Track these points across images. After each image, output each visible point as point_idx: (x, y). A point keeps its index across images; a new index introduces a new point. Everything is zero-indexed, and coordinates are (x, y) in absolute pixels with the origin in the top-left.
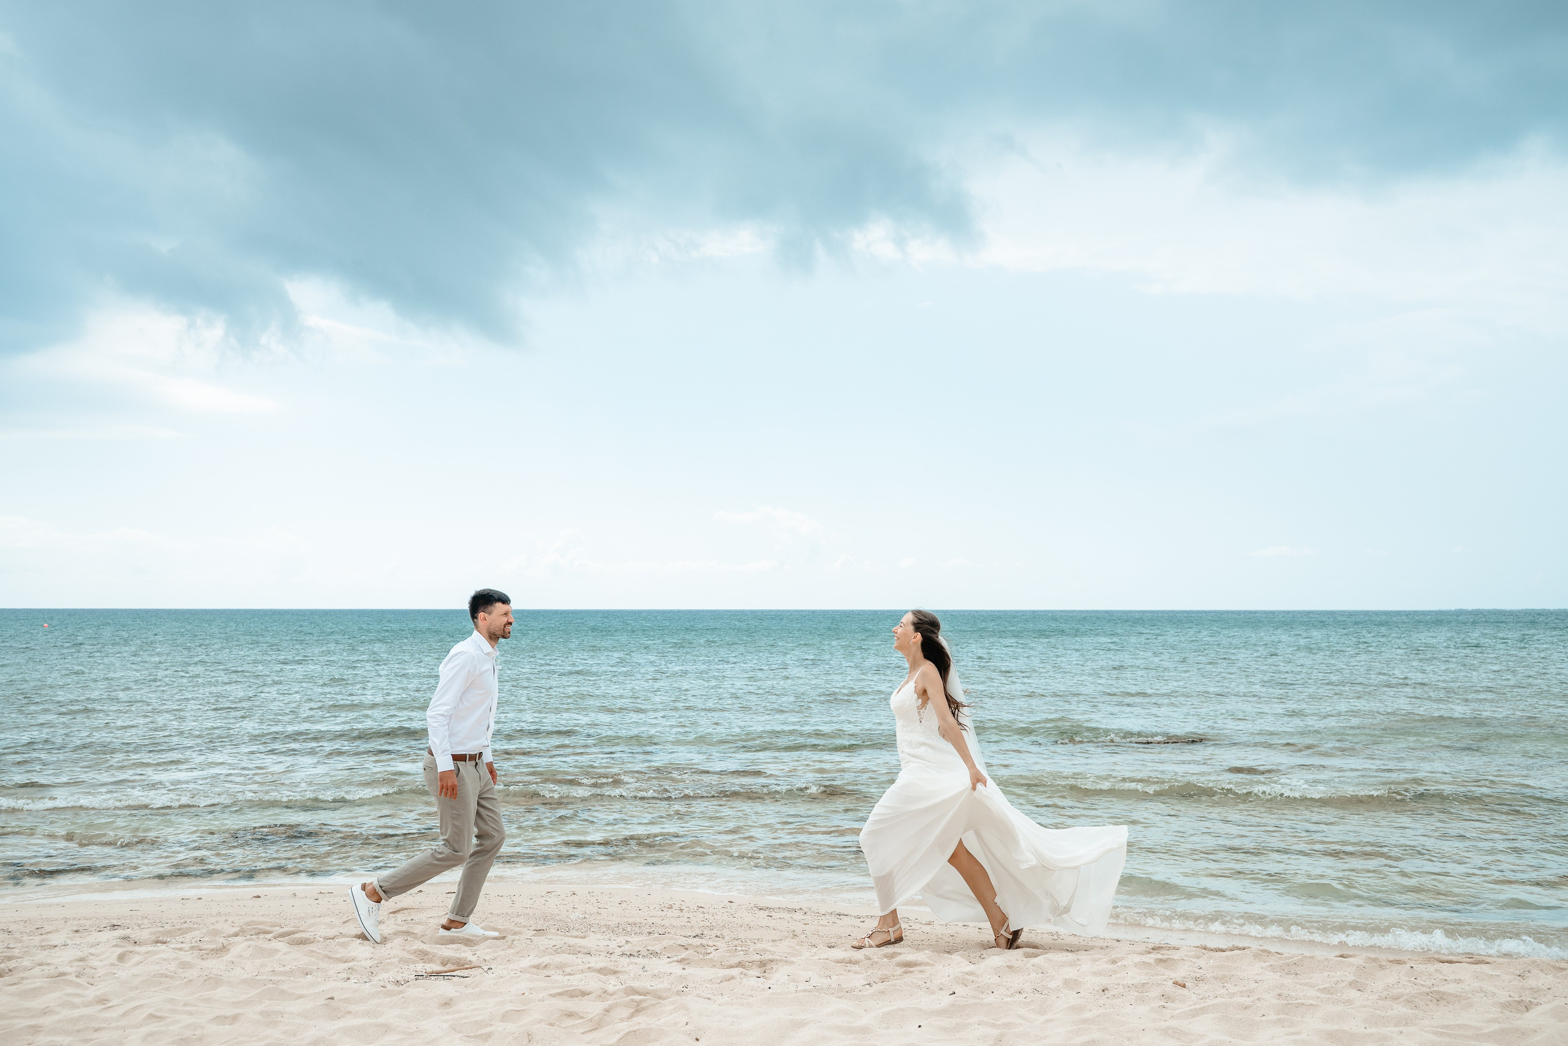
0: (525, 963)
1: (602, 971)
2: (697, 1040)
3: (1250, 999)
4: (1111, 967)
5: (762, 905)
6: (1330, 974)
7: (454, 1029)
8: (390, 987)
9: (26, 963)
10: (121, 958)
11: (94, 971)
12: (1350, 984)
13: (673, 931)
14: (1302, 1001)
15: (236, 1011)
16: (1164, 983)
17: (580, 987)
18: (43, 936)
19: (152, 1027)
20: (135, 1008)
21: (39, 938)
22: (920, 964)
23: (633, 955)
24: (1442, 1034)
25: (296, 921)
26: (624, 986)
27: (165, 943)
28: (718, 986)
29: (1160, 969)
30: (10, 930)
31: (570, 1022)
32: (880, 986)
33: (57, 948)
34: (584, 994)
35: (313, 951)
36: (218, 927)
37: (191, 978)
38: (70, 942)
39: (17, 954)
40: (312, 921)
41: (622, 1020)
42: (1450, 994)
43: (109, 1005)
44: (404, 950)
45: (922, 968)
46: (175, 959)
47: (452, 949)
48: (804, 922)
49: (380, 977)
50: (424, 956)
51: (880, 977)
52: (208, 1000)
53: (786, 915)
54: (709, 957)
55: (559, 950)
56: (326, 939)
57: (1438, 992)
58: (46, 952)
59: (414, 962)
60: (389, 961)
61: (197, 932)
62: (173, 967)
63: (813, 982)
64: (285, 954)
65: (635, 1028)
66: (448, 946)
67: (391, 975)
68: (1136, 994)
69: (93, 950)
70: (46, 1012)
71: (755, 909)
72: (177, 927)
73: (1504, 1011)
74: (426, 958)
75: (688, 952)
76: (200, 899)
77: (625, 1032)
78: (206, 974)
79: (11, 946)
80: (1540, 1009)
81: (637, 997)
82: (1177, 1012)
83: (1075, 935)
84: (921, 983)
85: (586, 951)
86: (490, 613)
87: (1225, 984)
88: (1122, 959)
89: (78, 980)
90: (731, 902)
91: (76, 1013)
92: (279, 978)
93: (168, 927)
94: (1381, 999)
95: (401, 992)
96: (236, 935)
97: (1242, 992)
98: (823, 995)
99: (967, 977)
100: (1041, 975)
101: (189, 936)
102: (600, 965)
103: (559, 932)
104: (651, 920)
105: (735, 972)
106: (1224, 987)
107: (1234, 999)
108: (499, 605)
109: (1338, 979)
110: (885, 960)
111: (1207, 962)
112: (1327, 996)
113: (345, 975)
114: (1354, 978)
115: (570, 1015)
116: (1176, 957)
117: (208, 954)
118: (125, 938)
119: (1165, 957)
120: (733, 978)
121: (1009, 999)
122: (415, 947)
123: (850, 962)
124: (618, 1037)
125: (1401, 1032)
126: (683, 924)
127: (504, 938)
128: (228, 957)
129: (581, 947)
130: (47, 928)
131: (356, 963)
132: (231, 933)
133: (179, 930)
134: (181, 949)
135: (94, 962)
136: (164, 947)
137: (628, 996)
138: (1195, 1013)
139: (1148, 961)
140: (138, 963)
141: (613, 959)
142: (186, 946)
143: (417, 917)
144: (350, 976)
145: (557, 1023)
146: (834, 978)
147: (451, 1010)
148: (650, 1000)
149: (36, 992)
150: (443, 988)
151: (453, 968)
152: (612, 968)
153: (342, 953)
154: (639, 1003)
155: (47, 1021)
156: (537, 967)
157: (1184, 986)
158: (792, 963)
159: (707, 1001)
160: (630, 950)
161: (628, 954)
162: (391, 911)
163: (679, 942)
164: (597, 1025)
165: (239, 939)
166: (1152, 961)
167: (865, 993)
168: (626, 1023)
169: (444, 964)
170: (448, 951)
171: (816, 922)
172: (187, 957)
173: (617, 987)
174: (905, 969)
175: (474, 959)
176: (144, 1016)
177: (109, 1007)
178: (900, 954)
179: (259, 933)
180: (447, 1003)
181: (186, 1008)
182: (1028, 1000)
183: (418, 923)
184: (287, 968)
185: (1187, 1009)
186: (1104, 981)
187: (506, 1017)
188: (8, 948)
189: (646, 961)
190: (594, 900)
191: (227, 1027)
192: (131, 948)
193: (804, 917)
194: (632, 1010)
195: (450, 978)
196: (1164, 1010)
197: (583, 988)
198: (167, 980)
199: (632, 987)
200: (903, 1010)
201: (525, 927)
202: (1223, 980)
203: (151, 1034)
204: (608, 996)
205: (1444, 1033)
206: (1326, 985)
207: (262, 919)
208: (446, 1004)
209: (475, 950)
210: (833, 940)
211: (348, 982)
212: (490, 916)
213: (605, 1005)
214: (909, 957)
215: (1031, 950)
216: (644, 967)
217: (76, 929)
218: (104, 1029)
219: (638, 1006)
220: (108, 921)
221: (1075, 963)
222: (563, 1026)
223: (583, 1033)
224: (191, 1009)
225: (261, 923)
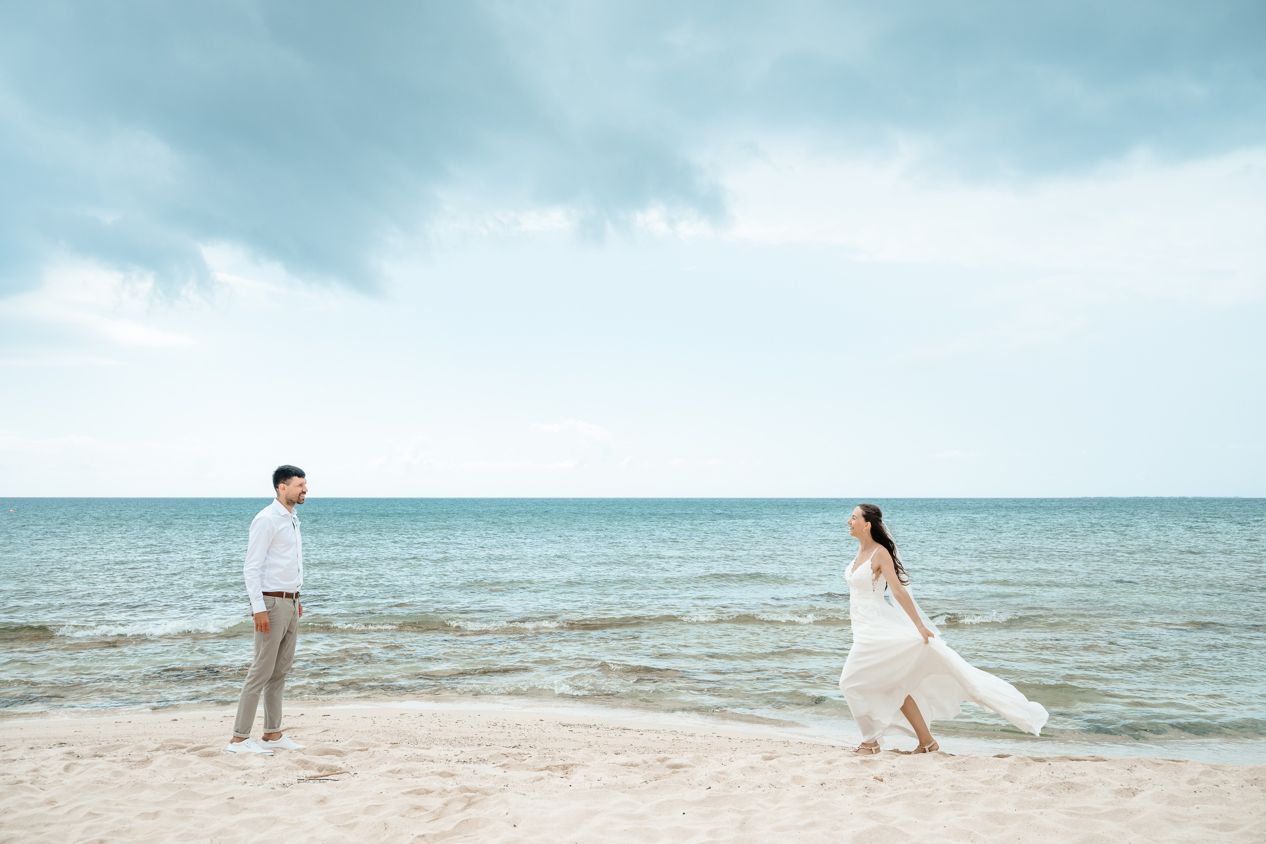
0: (383, 768)
1: (442, 774)
2: (515, 826)
3: (931, 790)
4: (828, 766)
5: (565, 722)
6: (990, 770)
7: (328, 821)
8: (278, 789)
10: (67, 768)
11: (45, 779)
12: (1005, 777)
13: (497, 743)
14: (969, 791)
15: (157, 809)
16: (867, 778)
17: (425, 787)
18: (5, 753)
19: (91, 822)
20: (78, 807)
22: (684, 766)
23: (467, 762)
24: (1071, 814)
25: (205, 738)
26: (459, 786)
27: (102, 756)
28: (531, 784)
29: (864, 768)
31: (417, 814)
32: (654, 783)
33: (16, 762)
34: (428, 792)
35: (218, 762)
36: (144, 743)
37: (122, 783)
38: (26, 757)
40: (218, 738)
41: (457, 812)
42: (1077, 784)
43: (57, 805)
44: (289, 760)
45: (686, 769)
46: (109, 769)
47: (327, 759)
48: (597, 735)
49: (270, 781)
50: (304, 764)
51: (654, 776)
52: (135, 801)
53: (584, 730)
54: (524, 762)
55: (409, 759)
57: (1069, 783)
58: (7, 765)
59: (297, 769)
60: (278, 768)
61: (127, 748)
62: (107, 775)
63: (603, 781)
64: (198, 763)
65: (467, 818)
66: (323, 757)
67: (279, 780)
68: (846, 787)
69: (44, 763)
70: (6, 812)
71: (560, 725)
72: (111, 744)
73: (1117, 796)
74: (306, 766)
75: (508, 759)
76: (130, 722)
77: (460, 821)
78: (133, 780)
80: (1143, 793)
81: (469, 794)
82: (877, 800)
84: (685, 780)
85: (430, 759)
86: (288, 484)
87: (912, 779)
88: (835, 760)
89: (33, 786)
90: (542, 720)
91: (30, 812)
92: (191, 783)
93: (104, 744)
94: (1028, 788)
95: (286, 793)
96: (158, 750)
97: (924, 784)
98: (611, 790)
99: (720, 775)
100: (775, 773)
101: (120, 751)
102: (441, 770)
103: (410, 745)
104: (480, 735)
105: (544, 774)
106: (911, 780)
107: (919, 790)
108: (295, 478)
109: (996, 774)
110: (658, 763)
111: (899, 762)
112: (988, 787)
113: (243, 780)
114: (1007, 773)
115: (417, 808)
117: (135, 765)
118: (70, 753)
120: (542, 778)
121: (751, 792)
122: (297, 758)
123: (632, 765)
124: (454, 824)
125: (1041, 813)
126: (505, 738)
127: (367, 750)
128: (151, 767)
129: (426, 756)
130: (9, 746)
131: (252, 770)
132: (154, 748)
133: (113, 746)
134: (114, 761)
135: (46, 772)
136: (100, 760)
137: (462, 793)
138: (889, 801)
139: (856, 761)
140: (80, 773)
141: (451, 765)
142: (119, 759)
143: (299, 734)
144: (247, 781)
145: (407, 815)
146: (619, 777)
147: (326, 805)
148: (479, 796)
150: (319, 788)
151: (327, 773)
152: (450, 772)
153: (241, 763)
154: (470, 798)
155: (7, 818)
156: (392, 772)
157: (882, 780)
158: (588, 766)
159: (523, 796)
160: (464, 758)
161: (463, 761)
163: (502, 752)
164: (438, 816)
165: (160, 753)
166: (858, 762)
167: (643, 789)
168: (460, 814)
169: (320, 770)
170: (323, 761)
171: (606, 735)
172: (119, 767)
173: (454, 787)
174: (673, 770)
175: (343, 766)
176: (84, 813)
177: (56, 807)
178: (670, 759)
179: (176, 748)
180: (322, 801)
181: (118, 807)
182: (765, 792)
184: (198, 775)
185: (884, 798)
186: (823, 777)
187: (368, 811)
189: (476, 766)
190: (436, 720)
191: (150, 822)
192: (74, 761)
193: (597, 731)
194: (465, 804)
195: (325, 781)
196: (867, 799)
197: (428, 788)
198: (103, 785)
199: (465, 786)
200: (671, 801)
201: (383, 741)
202: (911, 775)
203: (90, 828)
204: (447, 794)
205: (1073, 813)
206: (987, 779)
207: (178, 737)
208: (321, 801)
209: (344, 760)
210: (619, 749)
211: (245, 785)
212: (356, 733)
213: (445, 800)
214: (677, 761)
215: (768, 755)
216: (474, 771)
217: (31, 746)
218: (52, 824)
219: (469, 800)
220: (57, 740)
221: (800, 764)
222: (412, 817)
223: (427, 822)
224: (121, 807)
225: (177, 740)
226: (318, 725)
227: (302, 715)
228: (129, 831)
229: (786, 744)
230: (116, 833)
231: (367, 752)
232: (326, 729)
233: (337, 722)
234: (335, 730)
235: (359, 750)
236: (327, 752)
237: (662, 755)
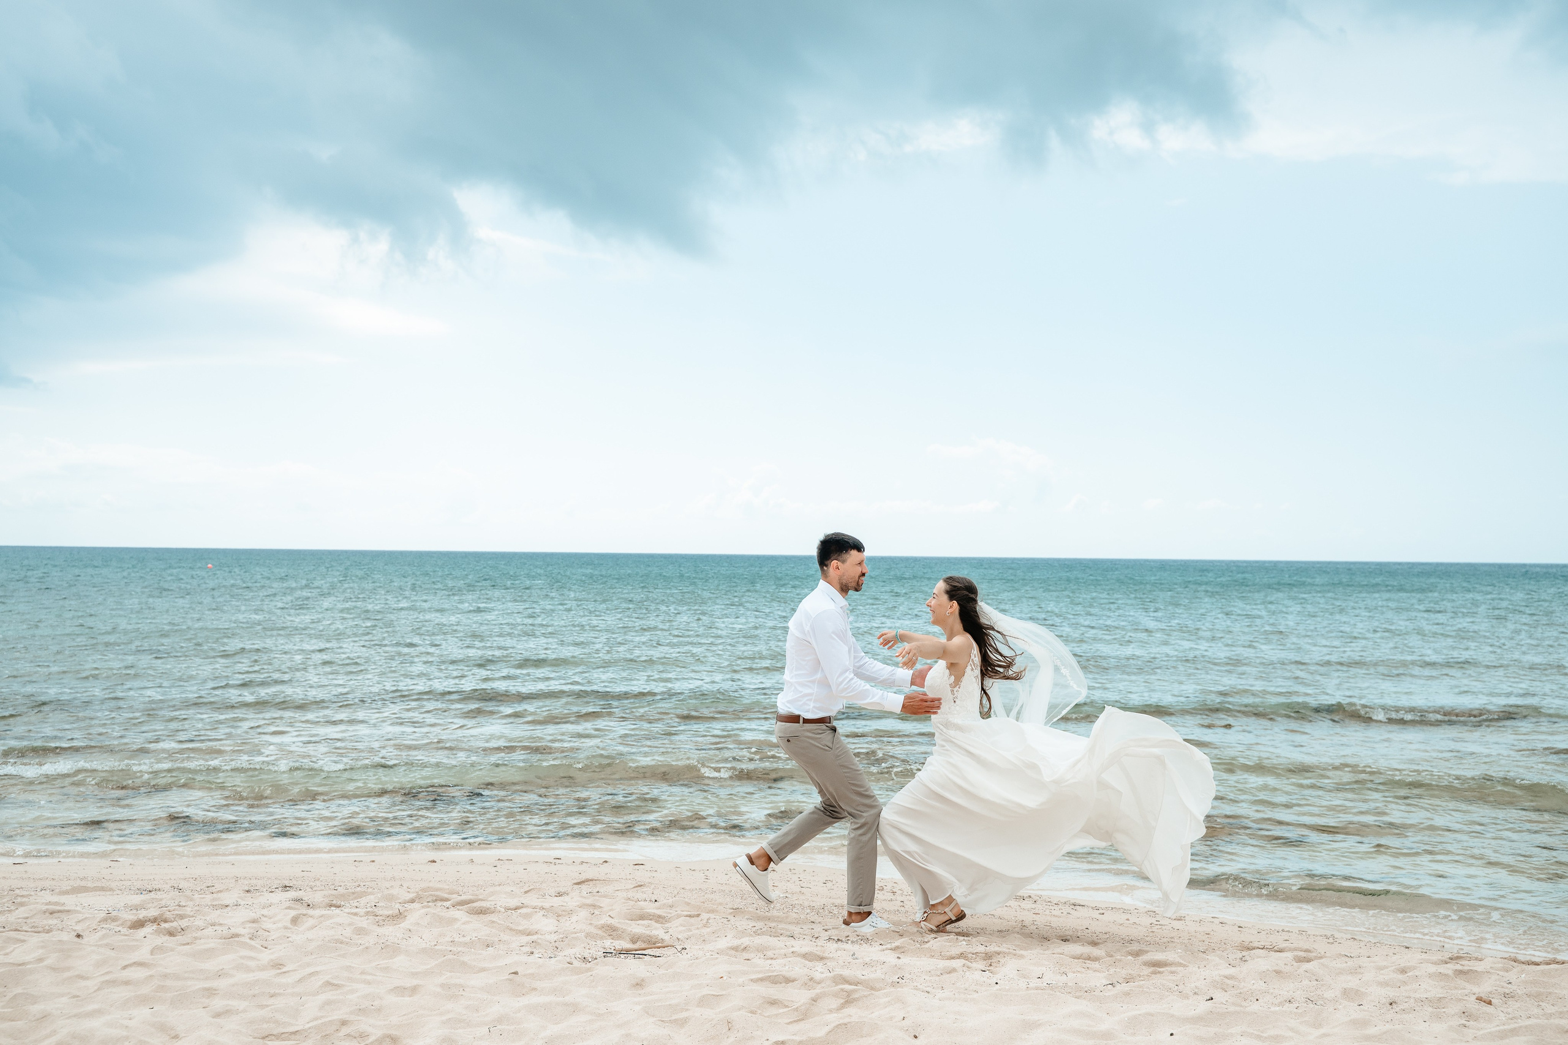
0: (723, 943)
1: (807, 956)
2: (916, 1037)
4: (1401, 977)
7: (647, 1013)
8: (576, 963)
9: (199, 922)
10: (295, 921)
11: (268, 933)
15: (415, 982)
16: (1465, 998)
17: (784, 973)
18: (215, 895)
19: (330, 995)
20: (311, 974)
21: (209, 897)
22: (1171, 964)
23: (842, 941)
25: (475, 889)
26: (832, 974)
28: (937, 978)
29: (1460, 982)
30: (180, 887)
31: (773, 1010)
32: (1125, 987)
33: (229, 908)
34: (788, 980)
35: (493, 922)
36: (395, 891)
37: (367, 945)
38: (242, 903)
39: (188, 913)
40: (492, 890)
41: (831, 1011)
43: (284, 970)
44: (590, 924)
45: (1173, 969)
46: (350, 924)
47: (643, 925)
48: (1033, 911)
49: (566, 953)
50: (612, 931)
51: (1124, 976)
52: (386, 969)
54: (927, 946)
55: (759, 932)
56: (507, 909)
58: (218, 912)
59: (602, 938)
60: (575, 935)
61: (372, 897)
62: (348, 932)
63: (1047, 979)
64: (466, 923)
65: (846, 1021)
66: (638, 922)
67: (578, 950)
68: (1430, 1009)
69: (265, 912)
70: (220, 975)
72: (350, 890)
74: (614, 933)
75: (902, 940)
76: (374, 862)
77: (835, 1024)
78: (382, 941)
79: (183, 904)
81: (847, 987)
82: (1481, 1032)
83: (1355, 939)
84: (1172, 985)
85: (788, 933)
86: (843, 562)
87: (1541, 1003)
88: (1415, 968)
89: (252, 943)
91: (251, 977)
92: (459, 949)
93: (341, 890)
95: (589, 970)
96: (412, 901)
97: (1561, 1013)
98: (1058, 993)
99: (1226, 980)
100: (1314, 983)
101: (363, 901)
102: (805, 950)
103: (758, 912)
105: (957, 963)
106: (1539, 1006)
107: (1552, 1021)
108: (855, 552)
110: (1130, 957)
111: (1518, 977)
113: (528, 949)
115: (773, 1003)
116: (1479, 969)
117: (384, 920)
118: (299, 900)
119: (1466, 968)
120: (954, 970)
121: (1278, 1009)
122: (602, 922)
123: (1089, 958)
124: (827, 1029)
126: (896, 909)
127: (698, 915)
128: (405, 924)
129: (782, 929)
130: (218, 887)
131: (540, 936)
132: (407, 898)
133: (353, 893)
134: (356, 914)
135: (267, 925)
136: (338, 911)
137: (837, 985)
138: (1503, 1035)
139: (1446, 972)
140: (312, 927)
141: (819, 944)
142: (361, 911)
143: (603, 889)
144: (534, 950)
145: (759, 1012)
146: (1070, 975)
147: (644, 991)
148: (862, 991)
149: (209, 953)
150: (634, 967)
151: (643, 946)
152: (818, 953)
153: (524, 925)
154: (849, 993)
155: (222, 984)
156: (735, 949)
157: (1490, 1003)
158: (1022, 956)
159: (926, 994)
160: (837, 935)
161: (836, 938)
162: (575, 881)
164: (804, 1015)
165: (416, 905)
166: (1450, 972)
167: (1107, 994)
168: (836, 1015)
169: (634, 942)
170: (639, 928)
171: (1047, 912)
173: (824, 975)
174: (1152, 969)
175: (666, 937)
176: (320, 983)
177: (284, 972)
178: (1147, 952)
179: (436, 900)
180: (639, 984)
181: (364, 977)
182: (1299, 1011)
183: (605, 896)
184: (467, 939)
185: (1493, 1029)
186: (1392, 993)
187: (703, 1001)
188: (179, 906)
189: (855, 948)
190: (795, 878)
191: (407, 999)
193: (1033, 906)
194: (842, 1001)
195: (641, 956)
196: (1466, 1030)
197: (788, 975)
198: (343, 946)
199: (841, 975)
200: (1152, 1015)
201: (721, 904)
202: (1538, 997)
203: (328, 1003)
204: (815, 984)
207: (439, 886)
208: (637, 984)
209: (667, 928)
210: (1071, 933)
211: (532, 957)
212: (682, 891)
213: (812, 993)
214: (1159, 956)
215: (1302, 954)
216: (854, 954)
217: (247, 888)
218: (279, 994)
219: (848, 996)
220: (279, 882)
221: (1356, 971)
222: (766, 1015)
223: (788, 1024)
224: (369, 977)
225: (437, 890)
226: (628, 877)
227: (606, 862)
228: (379, 1010)
229: (1331, 940)
230: (361, 1011)
231: (700, 918)
232: (639, 883)
233: (654, 874)
234: (653, 886)
235: (687, 916)
236: (642, 917)
237: (1135, 947)
